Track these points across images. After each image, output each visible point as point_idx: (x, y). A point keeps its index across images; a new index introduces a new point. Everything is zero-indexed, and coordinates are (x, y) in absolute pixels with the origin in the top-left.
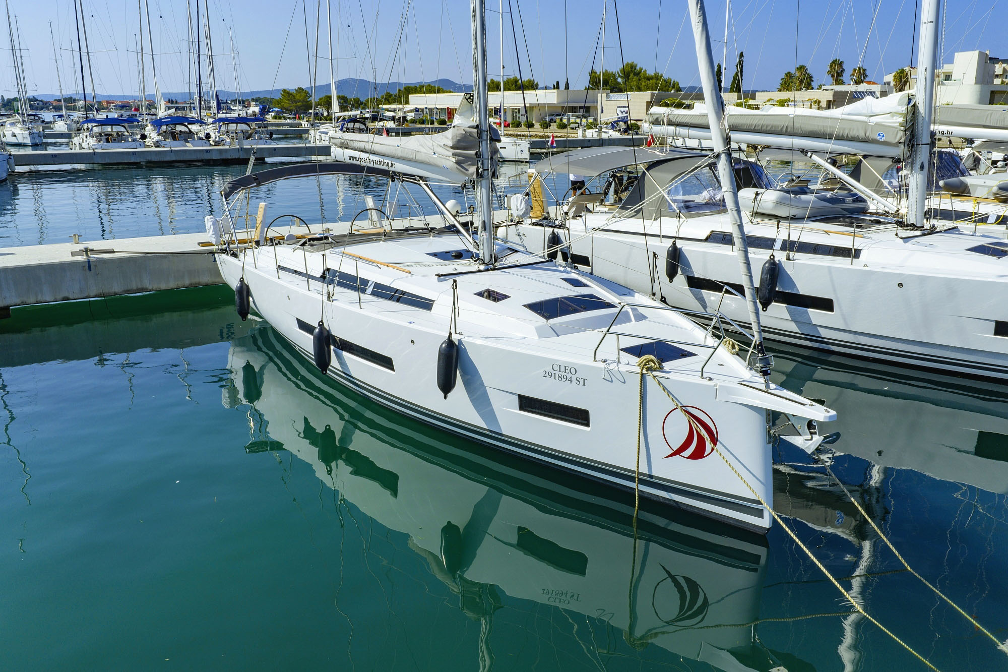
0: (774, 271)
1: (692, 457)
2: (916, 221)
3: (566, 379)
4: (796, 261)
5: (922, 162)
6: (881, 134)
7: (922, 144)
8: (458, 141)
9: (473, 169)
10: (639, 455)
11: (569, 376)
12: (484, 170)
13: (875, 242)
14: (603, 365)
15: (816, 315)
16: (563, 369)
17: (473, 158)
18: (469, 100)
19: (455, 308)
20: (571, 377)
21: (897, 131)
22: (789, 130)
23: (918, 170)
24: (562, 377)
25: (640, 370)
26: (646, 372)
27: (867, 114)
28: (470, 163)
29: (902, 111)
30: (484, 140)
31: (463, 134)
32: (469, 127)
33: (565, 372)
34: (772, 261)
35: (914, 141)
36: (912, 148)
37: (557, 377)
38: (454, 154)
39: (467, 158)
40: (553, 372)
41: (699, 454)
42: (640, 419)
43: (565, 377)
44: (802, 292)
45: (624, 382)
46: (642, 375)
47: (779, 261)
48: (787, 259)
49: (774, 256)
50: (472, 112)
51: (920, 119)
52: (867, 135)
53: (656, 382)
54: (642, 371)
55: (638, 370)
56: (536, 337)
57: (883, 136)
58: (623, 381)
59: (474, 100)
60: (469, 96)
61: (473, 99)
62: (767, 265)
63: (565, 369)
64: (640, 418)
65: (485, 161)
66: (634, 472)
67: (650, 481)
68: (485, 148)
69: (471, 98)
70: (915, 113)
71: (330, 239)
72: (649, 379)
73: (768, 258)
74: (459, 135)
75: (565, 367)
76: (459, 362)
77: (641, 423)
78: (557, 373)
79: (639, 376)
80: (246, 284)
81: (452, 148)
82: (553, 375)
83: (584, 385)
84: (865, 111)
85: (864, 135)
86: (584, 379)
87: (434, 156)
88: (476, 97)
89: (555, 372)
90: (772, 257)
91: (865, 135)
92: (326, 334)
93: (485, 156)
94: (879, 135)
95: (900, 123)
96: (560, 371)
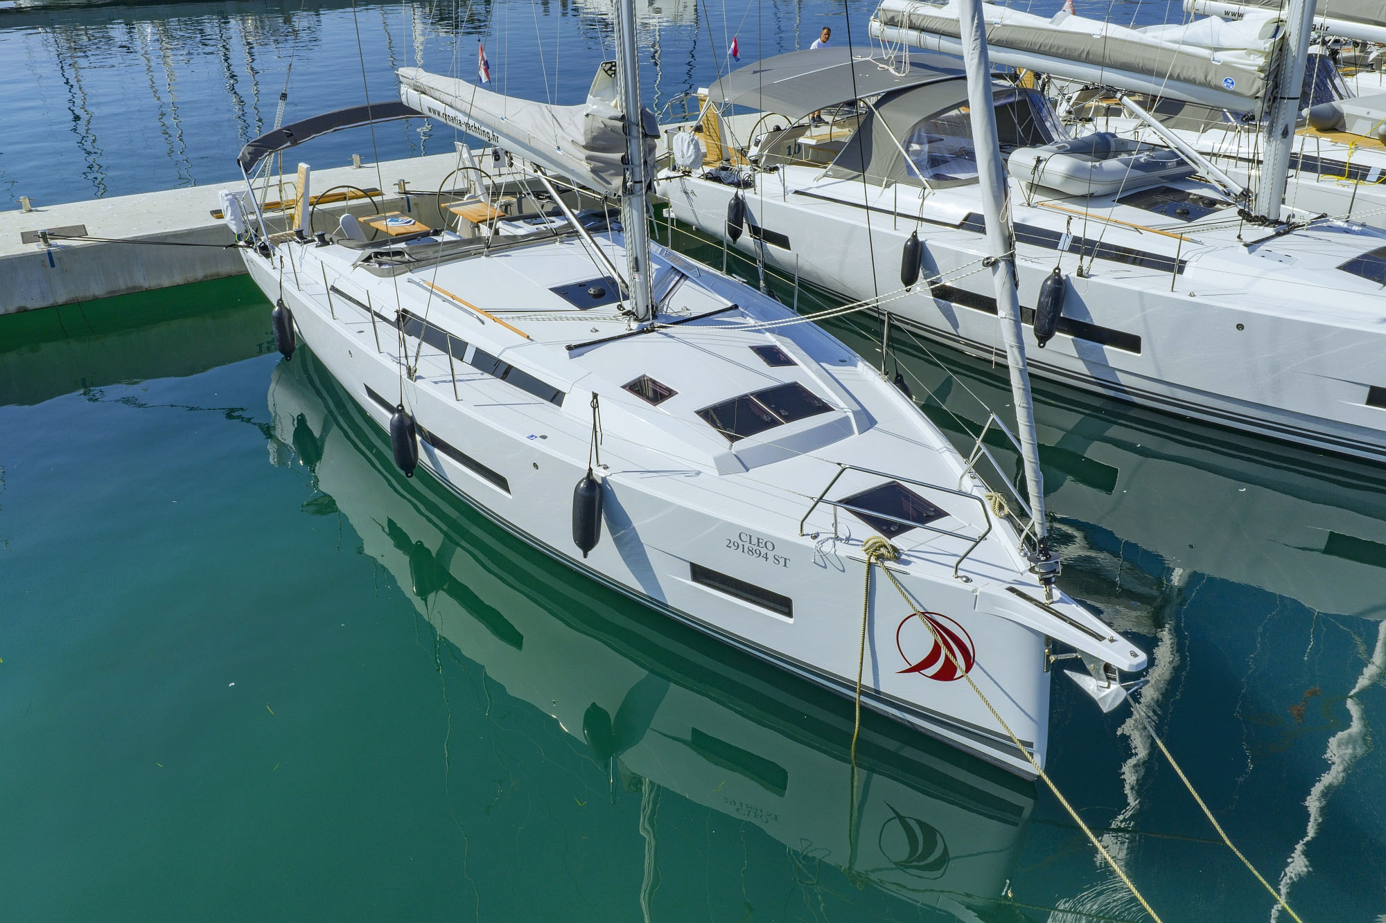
0: (1058, 290)
1: (937, 677)
2: (1269, 213)
3: (760, 554)
4: (1092, 279)
5: (1287, 126)
6: (1229, 81)
7: (1288, 98)
8: (594, 139)
9: (617, 182)
10: (862, 666)
11: (764, 551)
12: (635, 182)
13: (1208, 250)
14: (812, 544)
15: (1114, 355)
16: (754, 541)
17: (617, 165)
18: (610, 72)
19: (596, 432)
20: (766, 554)
21: (1255, 78)
22: (1091, 57)
23: (1280, 137)
24: (754, 551)
25: (867, 556)
26: (875, 561)
27: (1211, 46)
28: (612, 171)
29: (1265, 48)
30: (635, 138)
31: (602, 128)
32: (611, 119)
33: (758, 546)
34: (1057, 277)
35: (1277, 92)
36: (1274, 102)
37: (746, 550)
38: (589, 158)
39: (609, 164)
40: (741, 543)
41: (947, 673)
42: (865, 622)
43: (758, 552)
44: (1097, 323)
45: (844, 571)
46: (870, 565)
47: (1067, 276)
48: (1078, 275)
49: (1060, 270)
50: (614, 90)
51: (1290, 60)
52: (1209, 78)
53: (889, 579)
54: (869, 560)
55: (866, 557)
56: (716, 473)
57: (1232, 83)
58: (842, 569)
59: (618, 71)
60: (609, 65)
61: (615, 70)
62: (1049, 282)
63: (759, 542)
64: (865, 620)
65: (637, 170)
66: (855, 683)
67: (877, 695)
68: (637, 148)
69: (613, 68)
70: (1283, 49)
71: (407, 256)
72: (879, 572)
73: (1050, 270)
74: (595, 129)
75: (758, 539)
76: (603, 506)
77: (867, 626)
78: (747, 545)
79: (865, 566)
80: (287, 309)
81: (585, 147)
82: (741, 547)
83: (785, 566)
84: (1208, 42)
85: (1203, 79)
86: (785, 559)
87: (558, 152)
88: (620, 70)
89: (743, 543)
90: (1057, 271)
91: (1206, 79)
92: (408, 422)
93: (636, 162)
94: (1226, 81)
95: (1259, 67)
96: (750, 543)
